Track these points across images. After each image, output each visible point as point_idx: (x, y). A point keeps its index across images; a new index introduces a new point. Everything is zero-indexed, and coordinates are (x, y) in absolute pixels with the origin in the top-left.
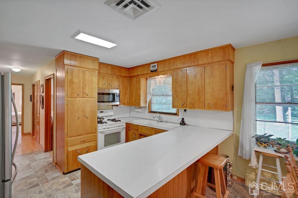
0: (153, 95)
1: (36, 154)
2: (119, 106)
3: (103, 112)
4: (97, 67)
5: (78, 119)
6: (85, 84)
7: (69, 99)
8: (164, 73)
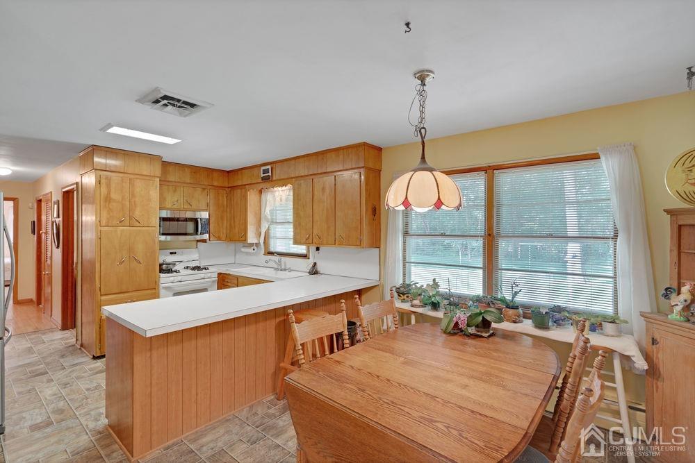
0: (272, 222)
1: (44, 334)
2: (208, 241)
3: (175, 253)
4: (157, 170)
5: (121, 263)
6: (135, 202)
7: (103, 229)
8: (283, 182)
